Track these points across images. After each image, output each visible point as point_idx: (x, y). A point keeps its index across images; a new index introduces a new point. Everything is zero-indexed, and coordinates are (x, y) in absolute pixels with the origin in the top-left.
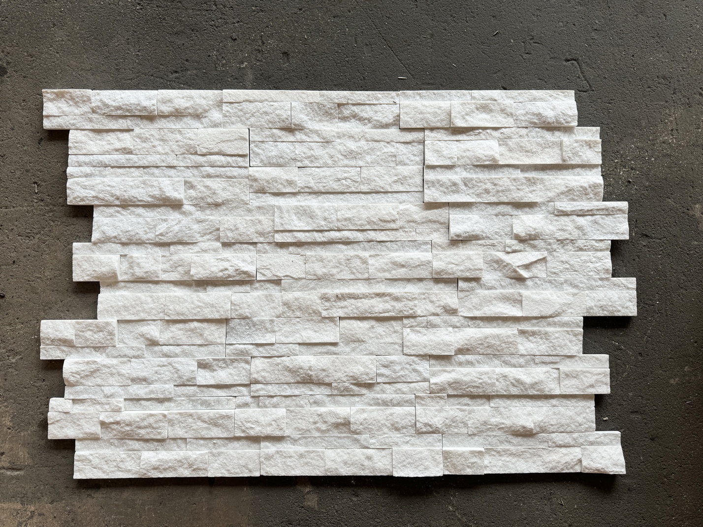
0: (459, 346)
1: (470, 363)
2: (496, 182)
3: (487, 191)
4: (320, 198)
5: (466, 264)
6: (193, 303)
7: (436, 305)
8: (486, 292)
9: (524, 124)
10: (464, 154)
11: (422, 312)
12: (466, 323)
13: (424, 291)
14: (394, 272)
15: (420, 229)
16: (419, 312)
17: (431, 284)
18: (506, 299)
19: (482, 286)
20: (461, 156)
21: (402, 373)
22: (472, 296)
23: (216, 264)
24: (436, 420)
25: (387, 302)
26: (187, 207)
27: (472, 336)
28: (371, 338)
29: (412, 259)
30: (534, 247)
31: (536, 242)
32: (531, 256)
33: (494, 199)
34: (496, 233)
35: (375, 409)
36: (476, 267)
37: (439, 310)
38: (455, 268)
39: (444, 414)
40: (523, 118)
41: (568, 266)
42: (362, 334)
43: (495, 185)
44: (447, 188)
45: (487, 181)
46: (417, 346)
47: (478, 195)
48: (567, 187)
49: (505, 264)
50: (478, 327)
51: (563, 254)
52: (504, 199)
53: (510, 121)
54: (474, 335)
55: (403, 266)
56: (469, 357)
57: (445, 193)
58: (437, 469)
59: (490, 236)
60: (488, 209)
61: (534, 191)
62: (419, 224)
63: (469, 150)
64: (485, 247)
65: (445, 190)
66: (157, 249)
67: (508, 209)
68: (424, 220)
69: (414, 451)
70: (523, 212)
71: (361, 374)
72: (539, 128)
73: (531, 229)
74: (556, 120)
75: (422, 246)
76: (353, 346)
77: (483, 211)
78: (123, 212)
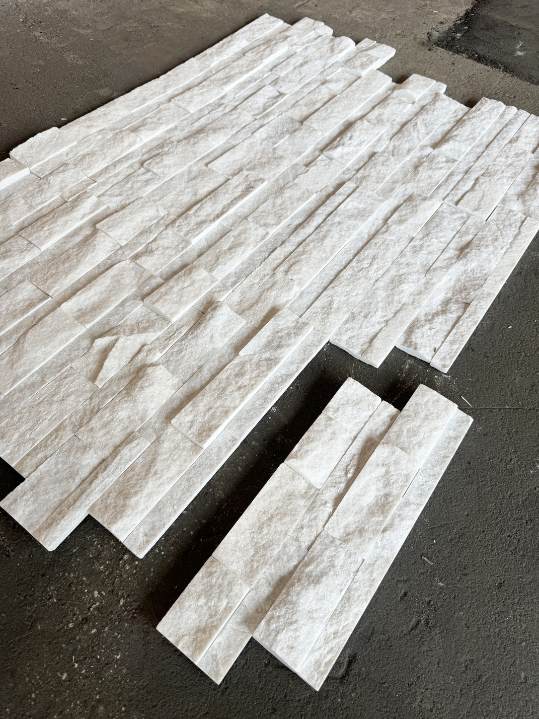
0: (98, 235)
2: (242, 390)
3: (240, 374)
4: (366, 236)
5: (175, 296)
6: (338, 112)
7: (161, 248)
8: (125, 295)
11: (167, 234)
12: (113, 259)
13: (185, 251)
14: (232, 239)
15: (256, 290)
16: (170, 231)
17: (186, 259)
18: (96, 308)
19: (134, 297)
21: (129, 185)
22: (135, 282)
23: (360, 137)
24: (59, 179)
25: (207, 216)
26: (429, 150)
28: (185, 188)
29: (230, 259)
30: (120, 378)
31: (125, 383)
32: (113, 366)
33: (223, 375)
34: (180, 351)
35: (121, 153)
36: (162, 300)
37: (154, 246)
38: (181, 285)
41: (56, 398)
42: (197, 184)
43: (240, 388)
44: (281, 337)
45: (253, 382)
46: (138, 208)
47: (243, 364)
48: (155, 474)
49: (135, 332)
51: (75, 404)
52: (214, 385)
55: (230, 249)
56: (78, 239)
57: (277, 332)
58: (20, 153)
60: (217, 363)
61: (190, 428)
62: (264, 291)
64: (175, 329)
65: (280, 335)
66: (404, 120)
67: (196, 383)
68: (263, 298)
69: (55, 151)
70: (177, 398)
71: (162, 159)
73: (147, 384)
75: (235, 279)
76: (193, 174)
77: (219, 358)
78: (454, 119)
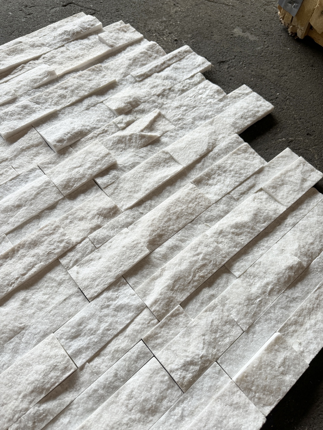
1: (175, 249)
9: (58, 45)
10: (19, 85)
20: (17, 88)
27: (152, 218)
39: (196, 333)
40: (54, 42)
50: (151, 207)
53: (45, 49)
54: (154, 217)
59: (94, 126)
63: (21, 81)
72: (73, 41)
74: (82, 28)
